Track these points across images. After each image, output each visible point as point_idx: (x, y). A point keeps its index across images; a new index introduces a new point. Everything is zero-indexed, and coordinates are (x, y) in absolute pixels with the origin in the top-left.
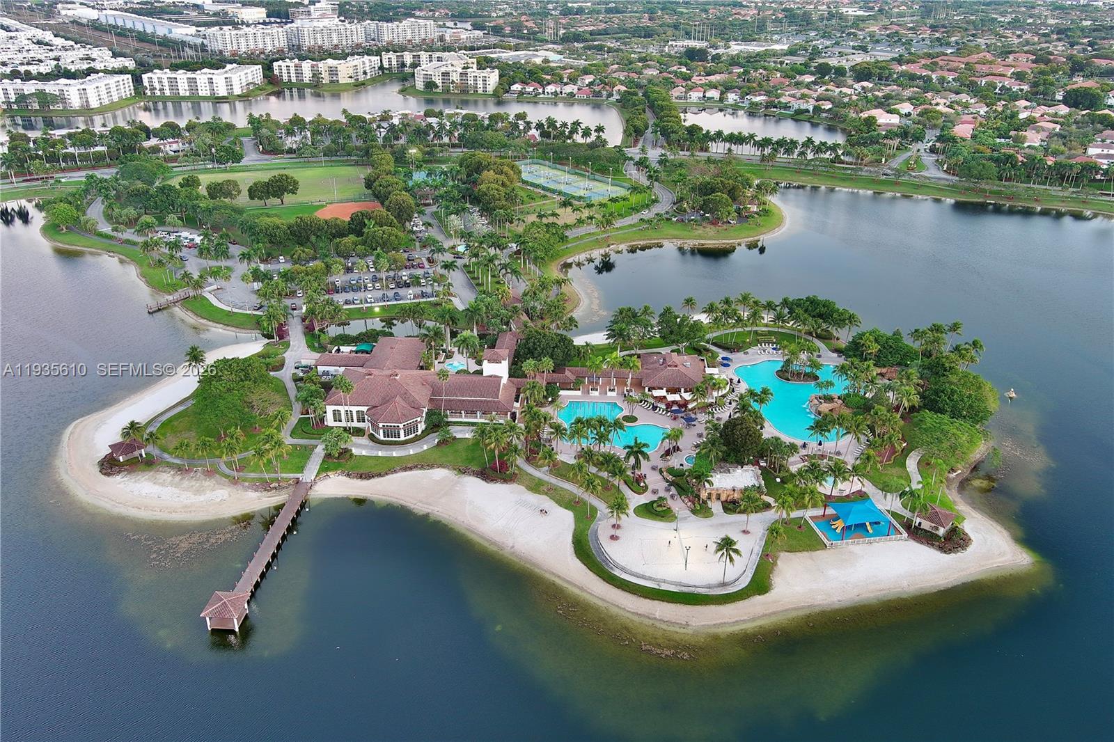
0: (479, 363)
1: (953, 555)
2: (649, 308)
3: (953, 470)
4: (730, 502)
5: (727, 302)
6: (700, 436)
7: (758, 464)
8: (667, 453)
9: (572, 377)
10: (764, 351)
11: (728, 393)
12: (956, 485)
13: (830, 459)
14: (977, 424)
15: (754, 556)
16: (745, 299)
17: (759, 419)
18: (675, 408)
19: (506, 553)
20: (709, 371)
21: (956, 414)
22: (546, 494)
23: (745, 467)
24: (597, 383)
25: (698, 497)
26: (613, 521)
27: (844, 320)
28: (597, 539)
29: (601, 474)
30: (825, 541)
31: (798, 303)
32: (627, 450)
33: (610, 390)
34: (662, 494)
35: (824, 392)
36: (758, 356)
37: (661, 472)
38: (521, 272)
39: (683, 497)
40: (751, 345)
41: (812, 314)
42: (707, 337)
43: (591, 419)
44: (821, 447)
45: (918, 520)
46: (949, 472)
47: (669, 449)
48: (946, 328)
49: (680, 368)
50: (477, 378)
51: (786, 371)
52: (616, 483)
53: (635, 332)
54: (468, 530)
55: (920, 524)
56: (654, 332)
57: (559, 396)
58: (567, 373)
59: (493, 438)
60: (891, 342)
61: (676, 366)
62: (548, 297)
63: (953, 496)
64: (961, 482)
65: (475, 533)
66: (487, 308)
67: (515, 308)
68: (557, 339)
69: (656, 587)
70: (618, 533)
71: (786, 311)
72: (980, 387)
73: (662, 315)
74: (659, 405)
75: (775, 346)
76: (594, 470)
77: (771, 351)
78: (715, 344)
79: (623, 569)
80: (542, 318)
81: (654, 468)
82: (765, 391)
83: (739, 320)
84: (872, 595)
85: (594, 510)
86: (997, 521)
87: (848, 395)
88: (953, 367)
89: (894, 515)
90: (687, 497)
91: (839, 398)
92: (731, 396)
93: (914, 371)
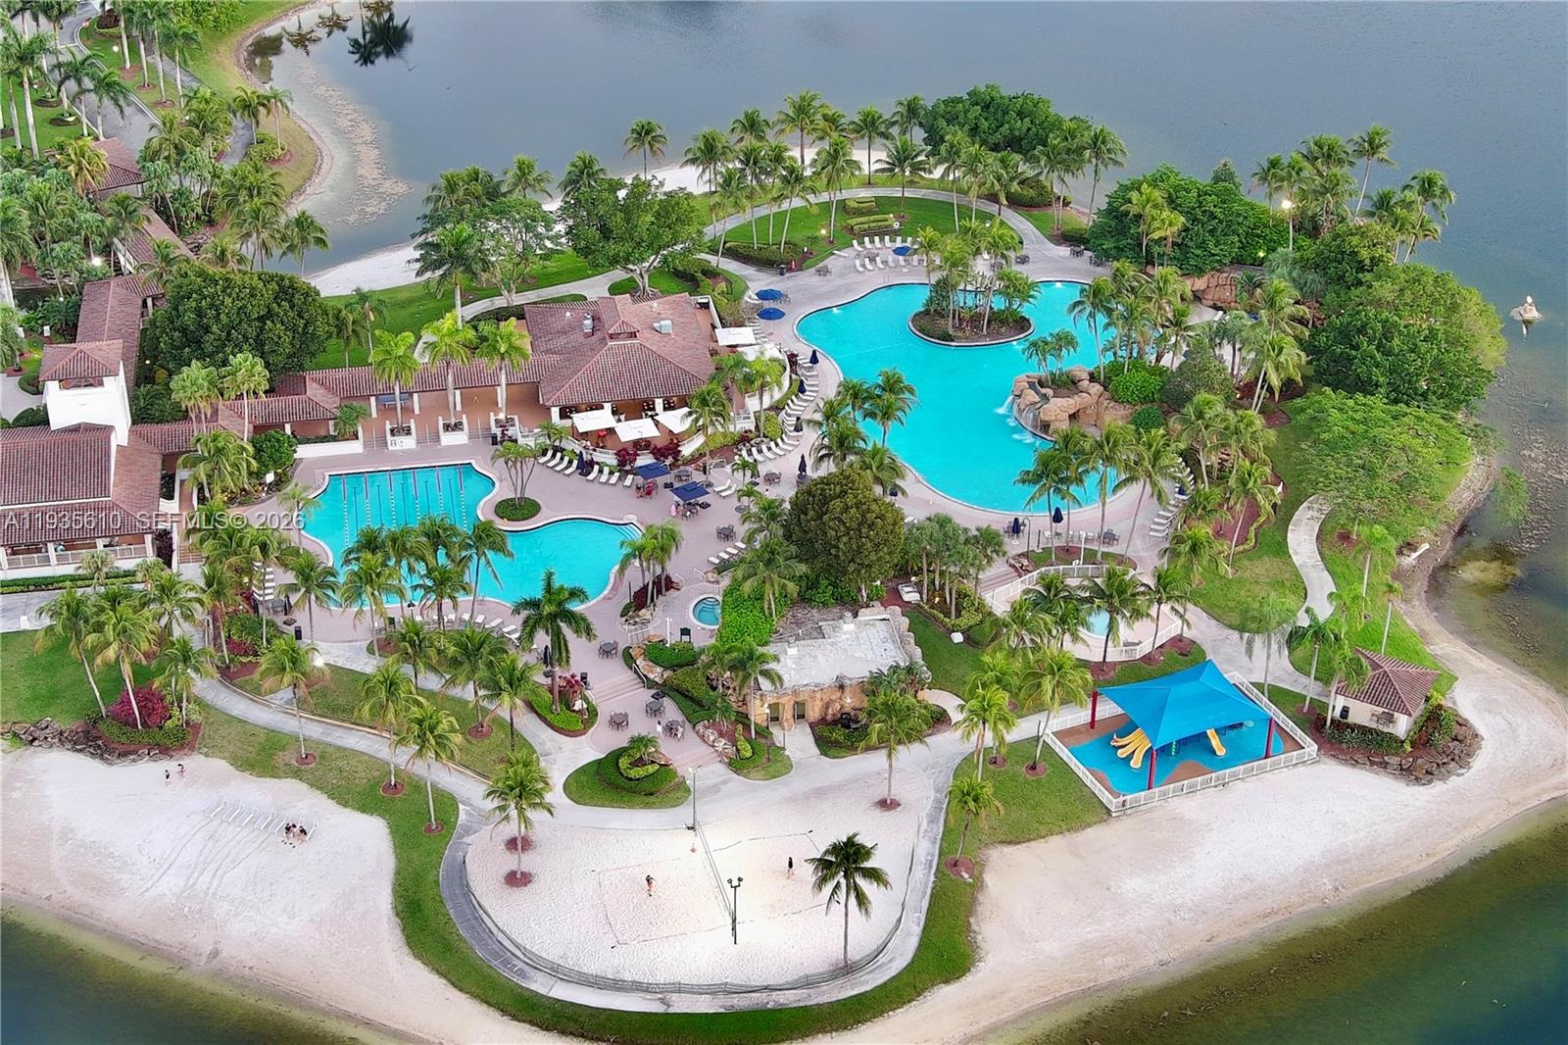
0: (34, 387)
1: (1438, 788)
2: (530, 167)
3: (1411, 546)
4: (835, 722)
5: (752, 125)
6: (726, 535)
7: (895, 597)
8: (641, 600)
9: (329, 402)
10: (872, 260)
11: (787, 396)
12: (1421, 585)
13: (1090, 557)
14: (1456, 409)
15: (919, 873)
16: (802, 114)
17: (887, 470)
18: (645, 460)
19: (197, 977)
20: (726, 337)
21: (1401, 393)
22: (297, 774)
23: (865, 615)
24: (408, 410)
25: (743, 718)
26: (512, 829)
27: (1080, 150)
28: (467, 891)
29: (456, 692)
30: (1105, 797)
31: (950, 113)
32: (524, 613)
33: (447, 427)
34: (640, 725)
35: (1053, 365)
36: (860, 278)
37: (628, 658)
38: (128, 83)
39: (700, 727)
40: (832, 245)
41: (992, 140)
42: (710, 232)
43: (406, 532)
44: (1060, 527)
45: (1340, 702)
46: (1400, 553)
47: (645, 588)
48: (1350, 148)
49: (645, 338)
50: (29, 438)
51: (941, 314)
52: (504, 713)
53: (501, 240)
54: (66, 920)
55: (1345, 712)
56: (554, 239)
57: (295, 463)
58: (314, 391)
59: (109, 630)
60: (1210, 202)
61: (633, 335)
62: (220, 155)
63: (1415, 616)
64: (1433, 578)
65: (91, 929)
66: (34, 209)
67: (122, 203)
68: (268, 293)
69: (659, 1008)
70: (527, 862)
71: (918, 135)
72: (1454, 308)
73: (572, 183)
74: (598, 457)
75: (899, 243)
76: (432, 682)
77: (891, 257)
78: (732, 253)
79: (556, 972)
80: (211, 223)
81: (606, 651)
82: (892, 385)
83: (793, 178)
84: (1244, 933)
85: (447, 803)
86: (1535, 673)
87: (1115, 369)
88: (1381, 259)
89: (1277, 695)
90: (713, 726)
91: (1092, 378)
92: (801, 408)
93: (1280, 282)
